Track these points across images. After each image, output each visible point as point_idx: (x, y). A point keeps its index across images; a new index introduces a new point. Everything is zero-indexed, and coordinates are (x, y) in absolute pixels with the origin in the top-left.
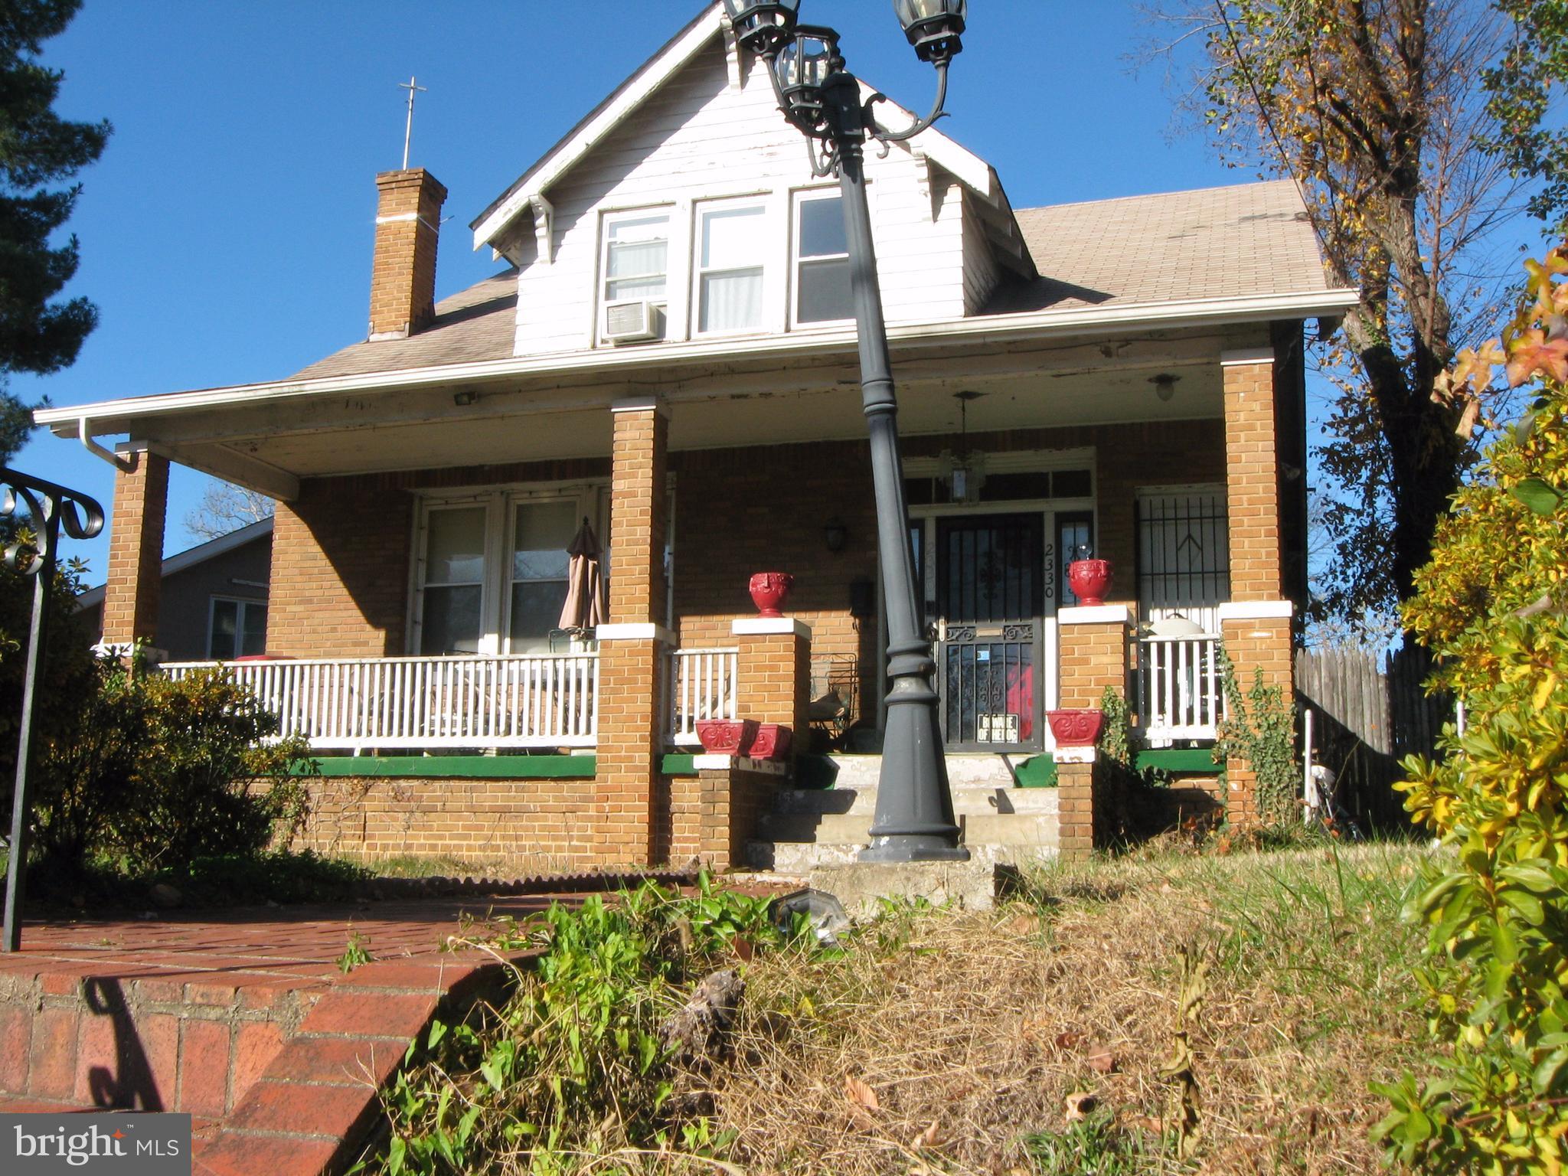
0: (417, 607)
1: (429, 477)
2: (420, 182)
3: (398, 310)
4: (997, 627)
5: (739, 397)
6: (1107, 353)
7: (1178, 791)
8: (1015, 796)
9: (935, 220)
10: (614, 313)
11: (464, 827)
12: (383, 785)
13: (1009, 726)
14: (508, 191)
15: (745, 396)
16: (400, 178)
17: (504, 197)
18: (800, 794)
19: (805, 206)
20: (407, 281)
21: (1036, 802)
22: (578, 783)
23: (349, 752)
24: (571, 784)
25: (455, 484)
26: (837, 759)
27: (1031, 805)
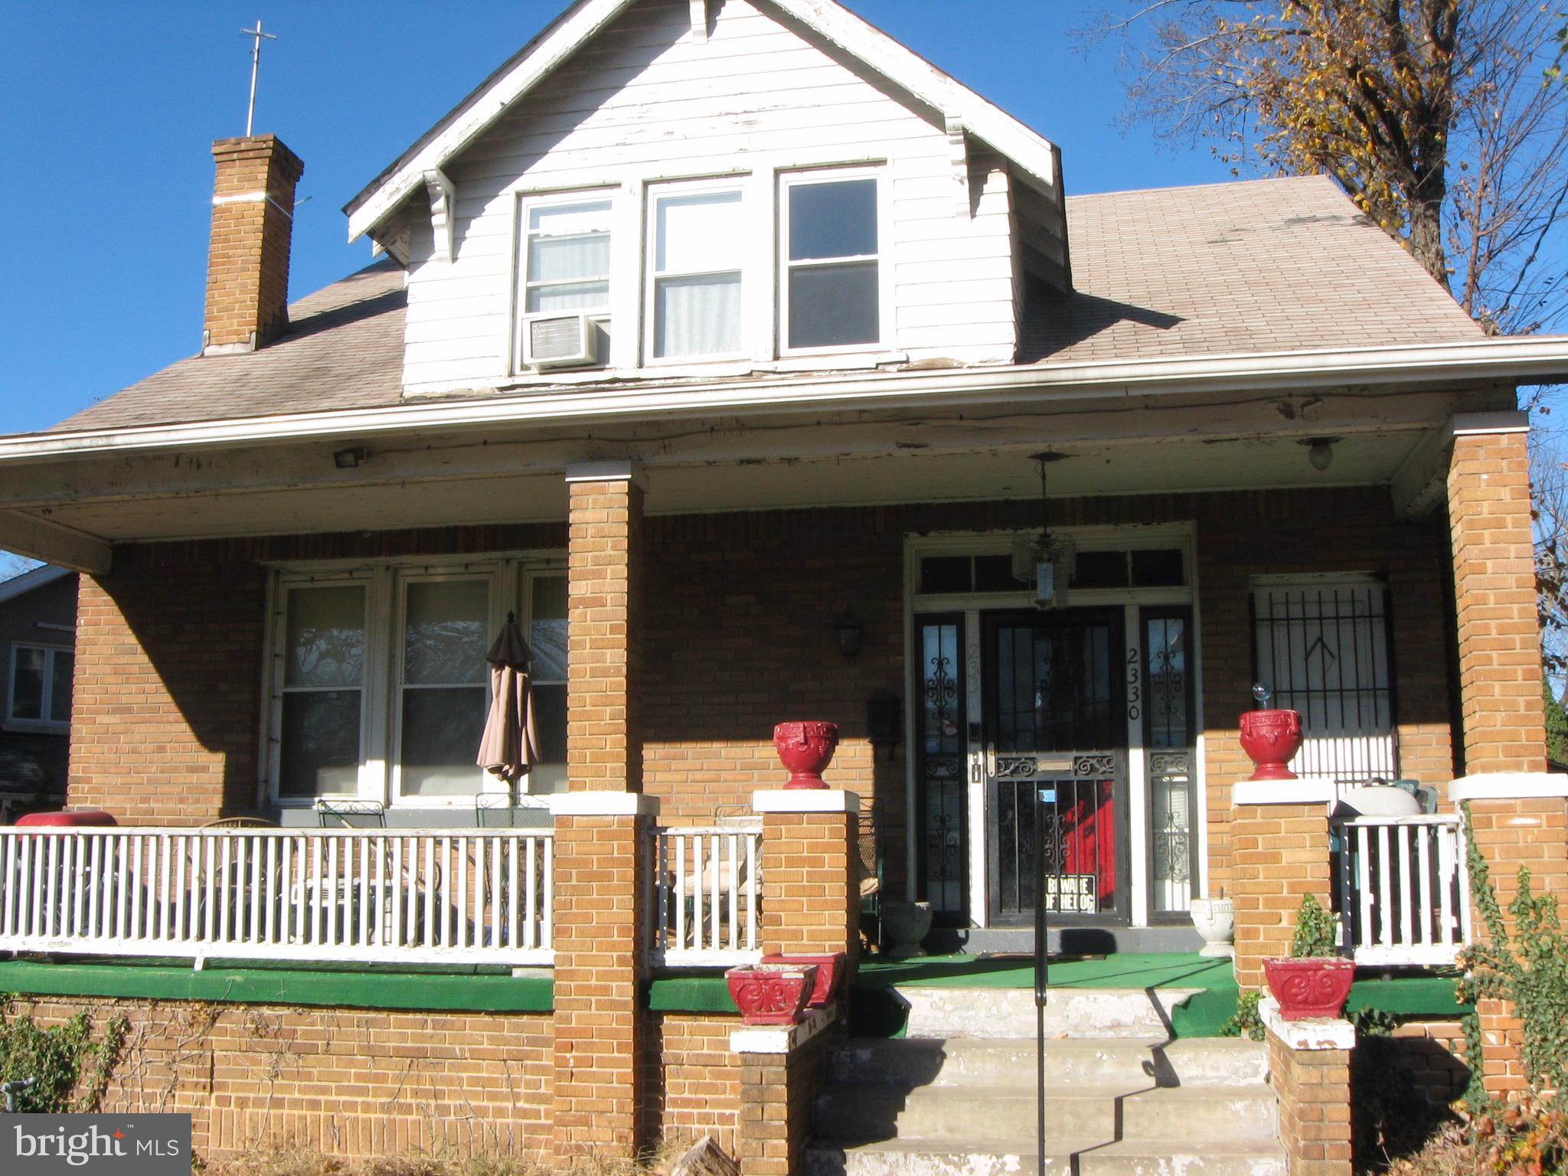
0: (273, 718)
1: (290, 546)
2: (269, 153)
3: (241, 316)
4: (1065, 759)
5: (750, 462)
6: (1288, 412)
7: (1402, 1040)
8: (1180, 1058)
9: (973, 215)
10: (540, 331)
11: (359, 1077)
12: (238, 1012)
13: (1084, 891)
14: (396, 164)
15: (758, 462)
16: (243, 146)
17: (389, 172)
18: (864, 1054)
19: (796, 192)
20: (252, 279)
21: (1217, 1069)
22: (525, 1019)
23: (187, 963)
24: (514, 1019)
25: (324, 556)
26: (907, 992)
27: (1209, 1073)
